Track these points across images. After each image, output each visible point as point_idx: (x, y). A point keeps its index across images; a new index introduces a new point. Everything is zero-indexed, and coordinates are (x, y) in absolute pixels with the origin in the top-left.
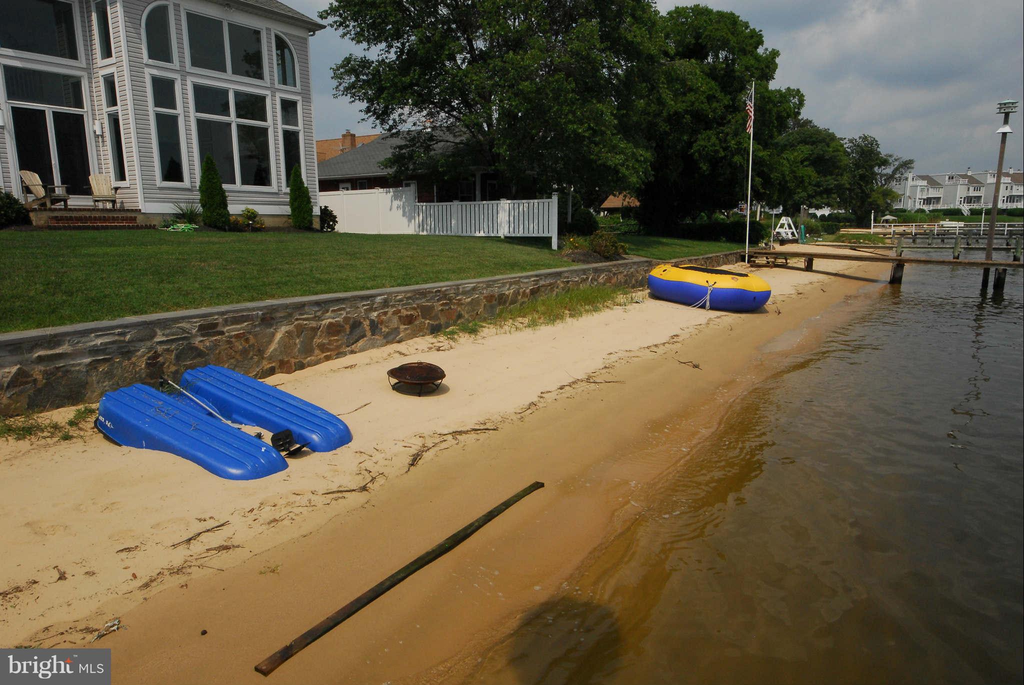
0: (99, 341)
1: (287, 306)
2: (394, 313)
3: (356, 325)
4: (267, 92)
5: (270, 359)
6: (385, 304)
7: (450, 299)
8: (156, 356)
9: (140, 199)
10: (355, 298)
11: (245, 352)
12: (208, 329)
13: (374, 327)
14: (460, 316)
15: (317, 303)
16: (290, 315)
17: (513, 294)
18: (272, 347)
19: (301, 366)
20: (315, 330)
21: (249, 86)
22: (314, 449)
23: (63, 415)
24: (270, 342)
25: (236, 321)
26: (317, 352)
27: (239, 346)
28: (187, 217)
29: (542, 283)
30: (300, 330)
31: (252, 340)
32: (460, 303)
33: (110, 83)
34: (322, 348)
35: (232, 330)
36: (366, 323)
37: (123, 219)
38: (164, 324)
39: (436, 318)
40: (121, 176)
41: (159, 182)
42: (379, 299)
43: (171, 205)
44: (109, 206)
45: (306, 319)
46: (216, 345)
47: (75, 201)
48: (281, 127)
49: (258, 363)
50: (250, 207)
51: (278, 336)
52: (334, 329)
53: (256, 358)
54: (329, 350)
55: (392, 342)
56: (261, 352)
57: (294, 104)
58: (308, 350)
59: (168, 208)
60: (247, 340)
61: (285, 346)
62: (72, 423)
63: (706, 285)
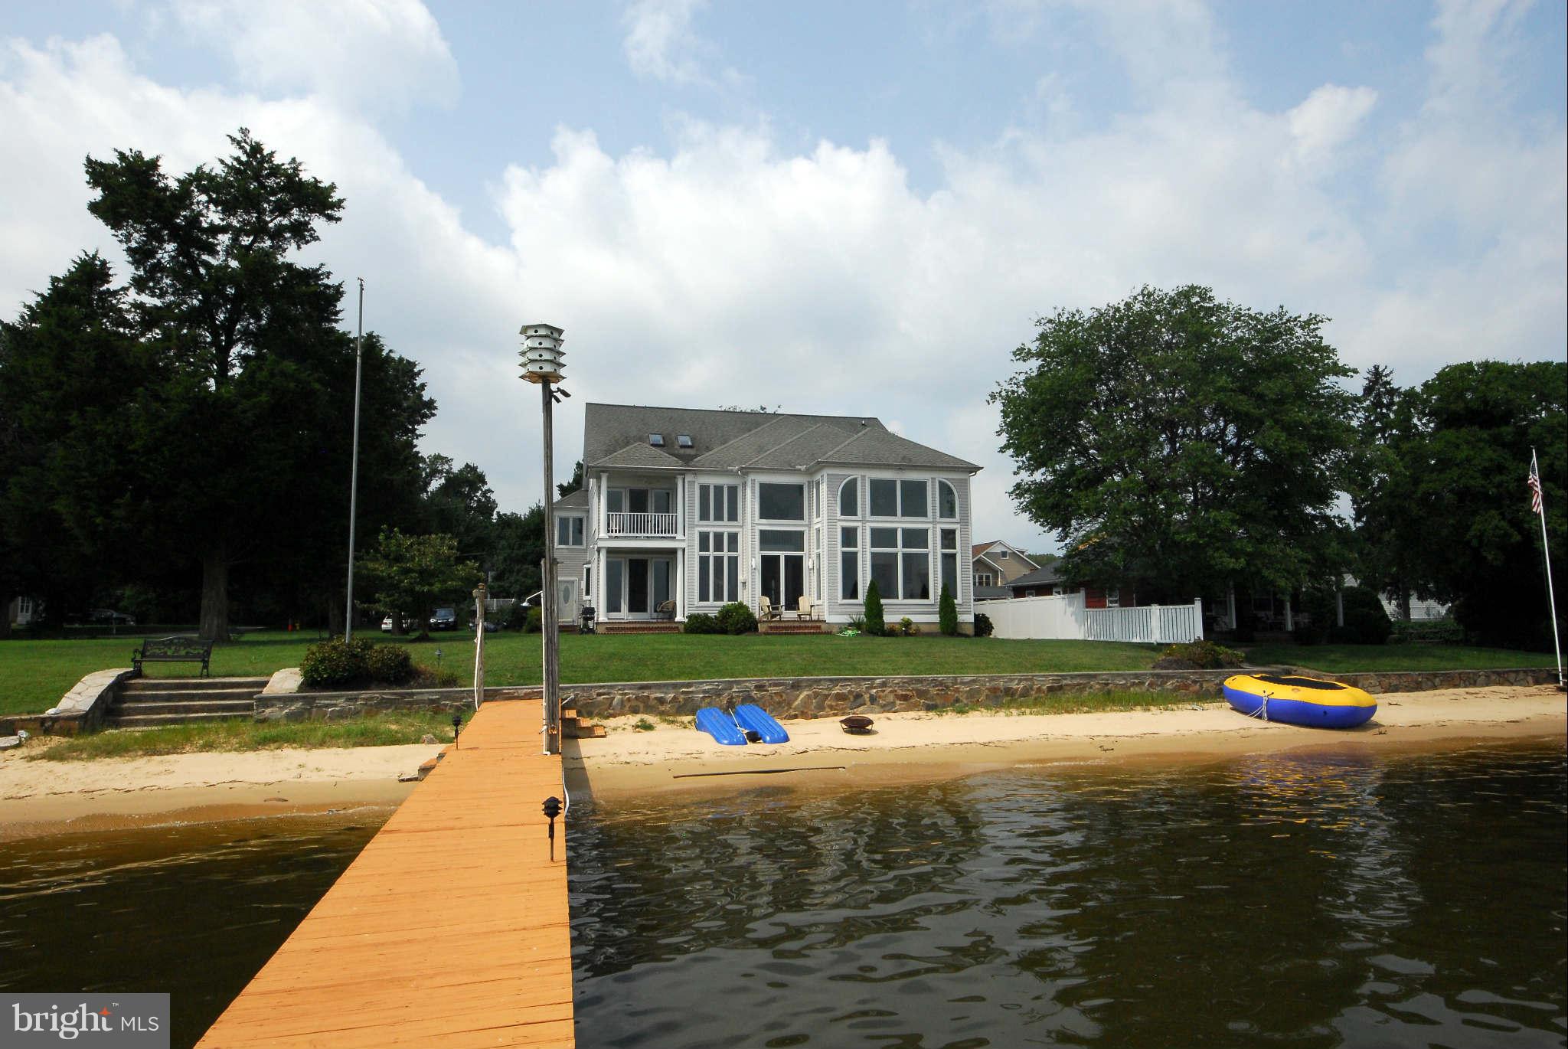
0: (707, 688)
1: (809, 680)
2: (891, 692)
3: (858, 696)
4: (930, 526)
5: (795, 709)
6: (884, 684)
7: (947, 687)
8: (732, 698)
9: (826, 613)
10: (859, 679)
11: (779, 703)
12: (760, 687)
13: (873, 700)
14: (957, 700)
15: (831, 680)
16: (811, 686)
17: (1023, 689)
18: (796, 703)
19: (816, 717)
20: (827, 696)
21: (914, 523)
22: (765, 742)
23: (687, 719)
24: (796, 699)
25: (776, 685)
26: (828, 710)
27: (777, 699)
28: (856, 625)
29: (1065, 682)
30: (816, 695)
31: (784, 696)
32: (957, 690)
33: (818, 530)
34: (831, 707)
35: (773, 690)
36: (867, 697)
37: (812, 627)
38: (738, 683)
39: (932, 698)
40: (819, 598)
41: (840, 600)
42: (878, 681)
43: (845, 616)
44: (808, 618)
45: (821, 689)
46: (763, 697)
47: (789, 615)
48: (940, 551)
49: (788, 710)
50: (907, 617)
51: (802, 696)
52: (840, 697)
53: (786, 708)
54: (835, 710)
55: (888, 711)
56: (789, 705)
57: (953, 532)
58: (821, 707)
59: (845, 619)
60: (781, 696)
61: (806, 702)
62: (689, 722)
63: (1263, 695)
